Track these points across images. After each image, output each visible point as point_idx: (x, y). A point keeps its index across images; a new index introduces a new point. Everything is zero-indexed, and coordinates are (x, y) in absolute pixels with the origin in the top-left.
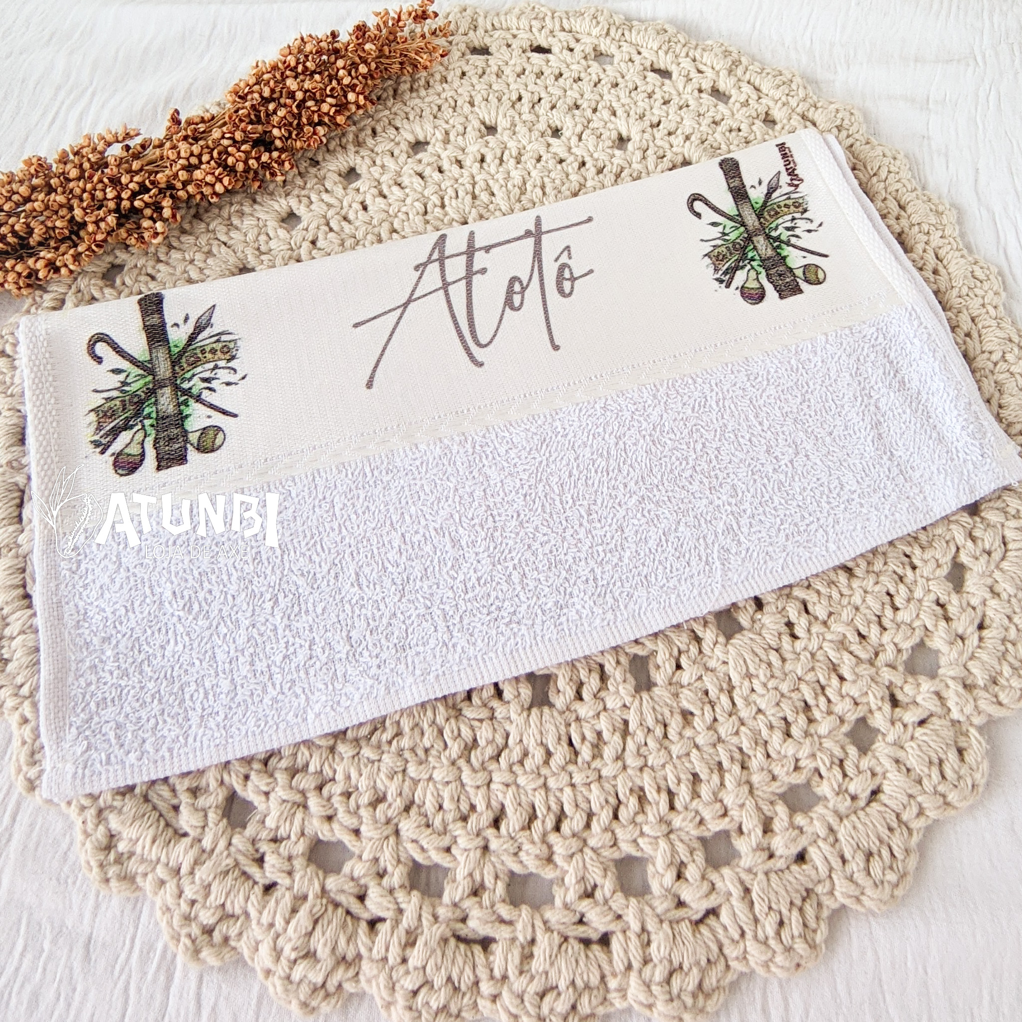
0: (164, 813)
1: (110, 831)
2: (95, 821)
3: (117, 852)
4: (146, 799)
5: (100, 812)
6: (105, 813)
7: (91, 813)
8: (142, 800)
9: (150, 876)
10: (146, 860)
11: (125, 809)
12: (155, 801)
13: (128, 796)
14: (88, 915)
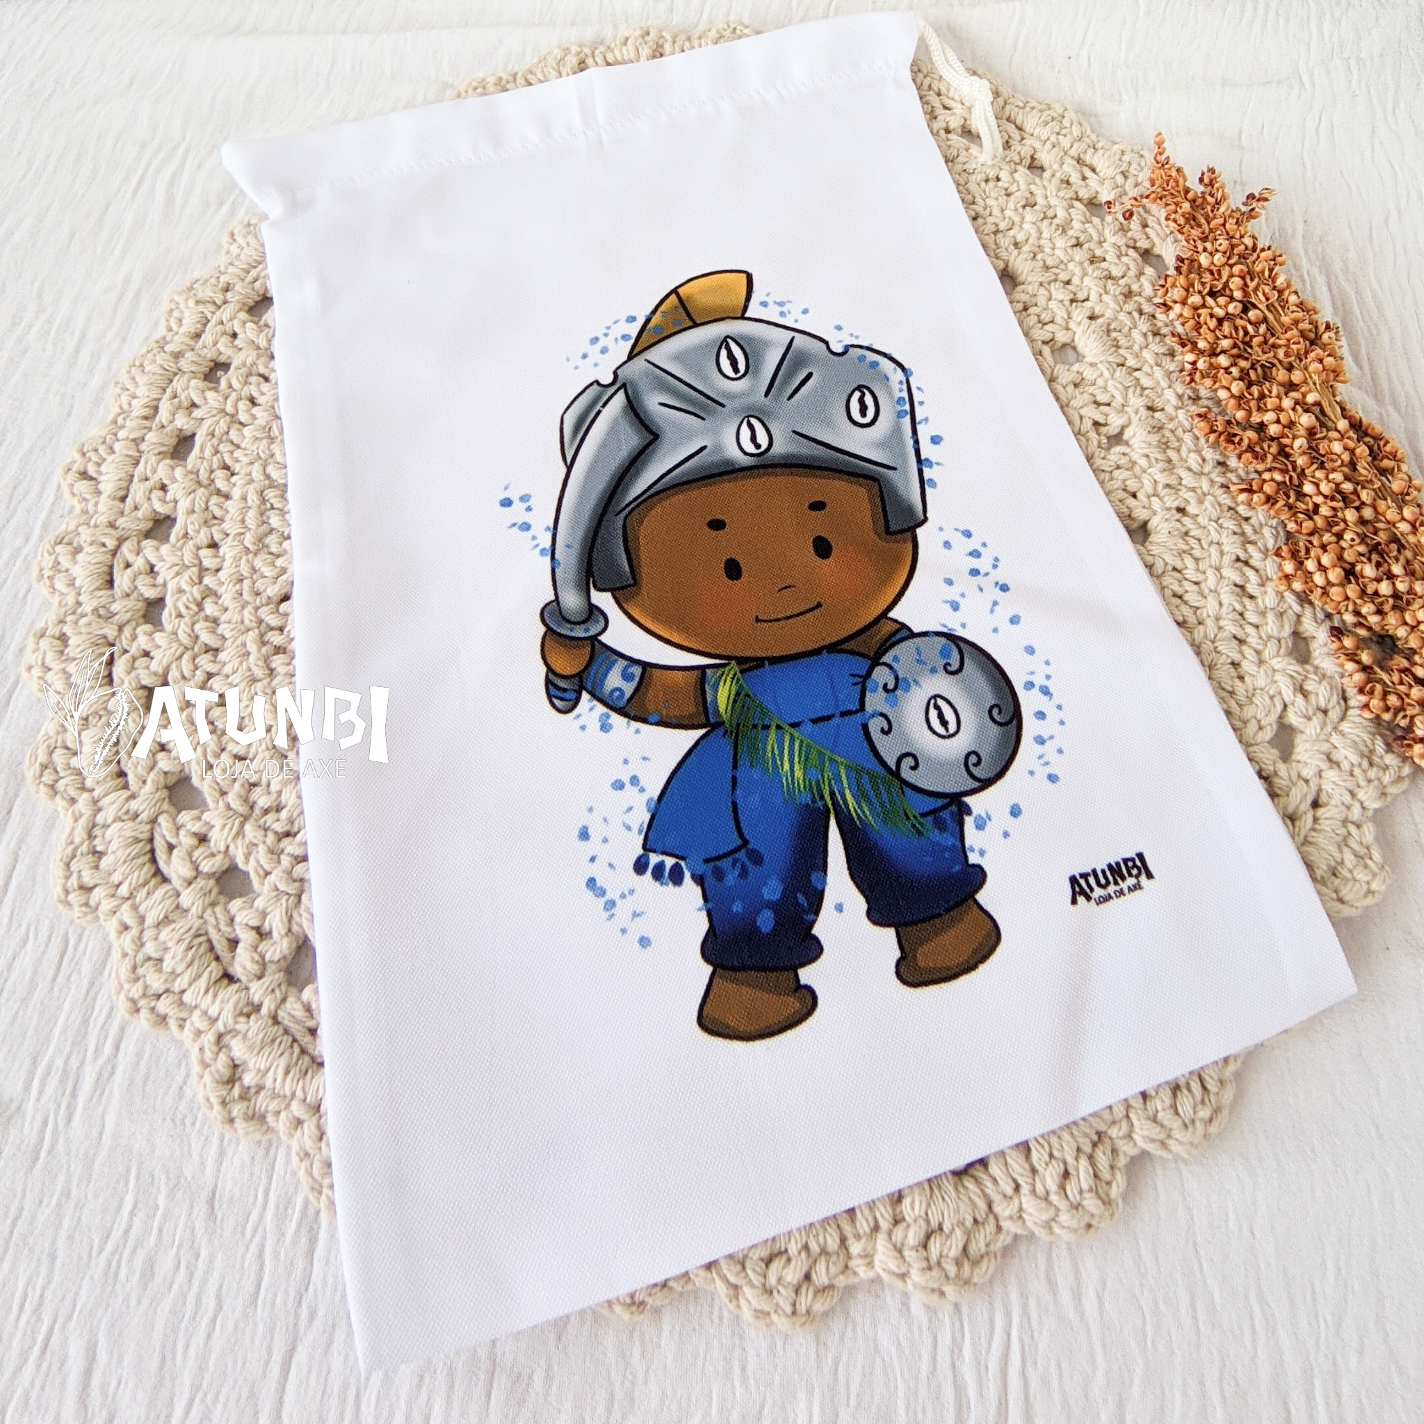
0: (298, 1038)
1: (233, 1060)
2: (215, 1049)
3: (242, 1086)
4: (275, 1020)
5: (220, 1037)
6: (227, 1039)
7: (209, 1038)
8: (270, 1022)
9: (283, 1115)
10: (279, 1095)
11: (250, 1034)
12: (286, 1022)
13: (253, 1017)
14: (210, 1163)
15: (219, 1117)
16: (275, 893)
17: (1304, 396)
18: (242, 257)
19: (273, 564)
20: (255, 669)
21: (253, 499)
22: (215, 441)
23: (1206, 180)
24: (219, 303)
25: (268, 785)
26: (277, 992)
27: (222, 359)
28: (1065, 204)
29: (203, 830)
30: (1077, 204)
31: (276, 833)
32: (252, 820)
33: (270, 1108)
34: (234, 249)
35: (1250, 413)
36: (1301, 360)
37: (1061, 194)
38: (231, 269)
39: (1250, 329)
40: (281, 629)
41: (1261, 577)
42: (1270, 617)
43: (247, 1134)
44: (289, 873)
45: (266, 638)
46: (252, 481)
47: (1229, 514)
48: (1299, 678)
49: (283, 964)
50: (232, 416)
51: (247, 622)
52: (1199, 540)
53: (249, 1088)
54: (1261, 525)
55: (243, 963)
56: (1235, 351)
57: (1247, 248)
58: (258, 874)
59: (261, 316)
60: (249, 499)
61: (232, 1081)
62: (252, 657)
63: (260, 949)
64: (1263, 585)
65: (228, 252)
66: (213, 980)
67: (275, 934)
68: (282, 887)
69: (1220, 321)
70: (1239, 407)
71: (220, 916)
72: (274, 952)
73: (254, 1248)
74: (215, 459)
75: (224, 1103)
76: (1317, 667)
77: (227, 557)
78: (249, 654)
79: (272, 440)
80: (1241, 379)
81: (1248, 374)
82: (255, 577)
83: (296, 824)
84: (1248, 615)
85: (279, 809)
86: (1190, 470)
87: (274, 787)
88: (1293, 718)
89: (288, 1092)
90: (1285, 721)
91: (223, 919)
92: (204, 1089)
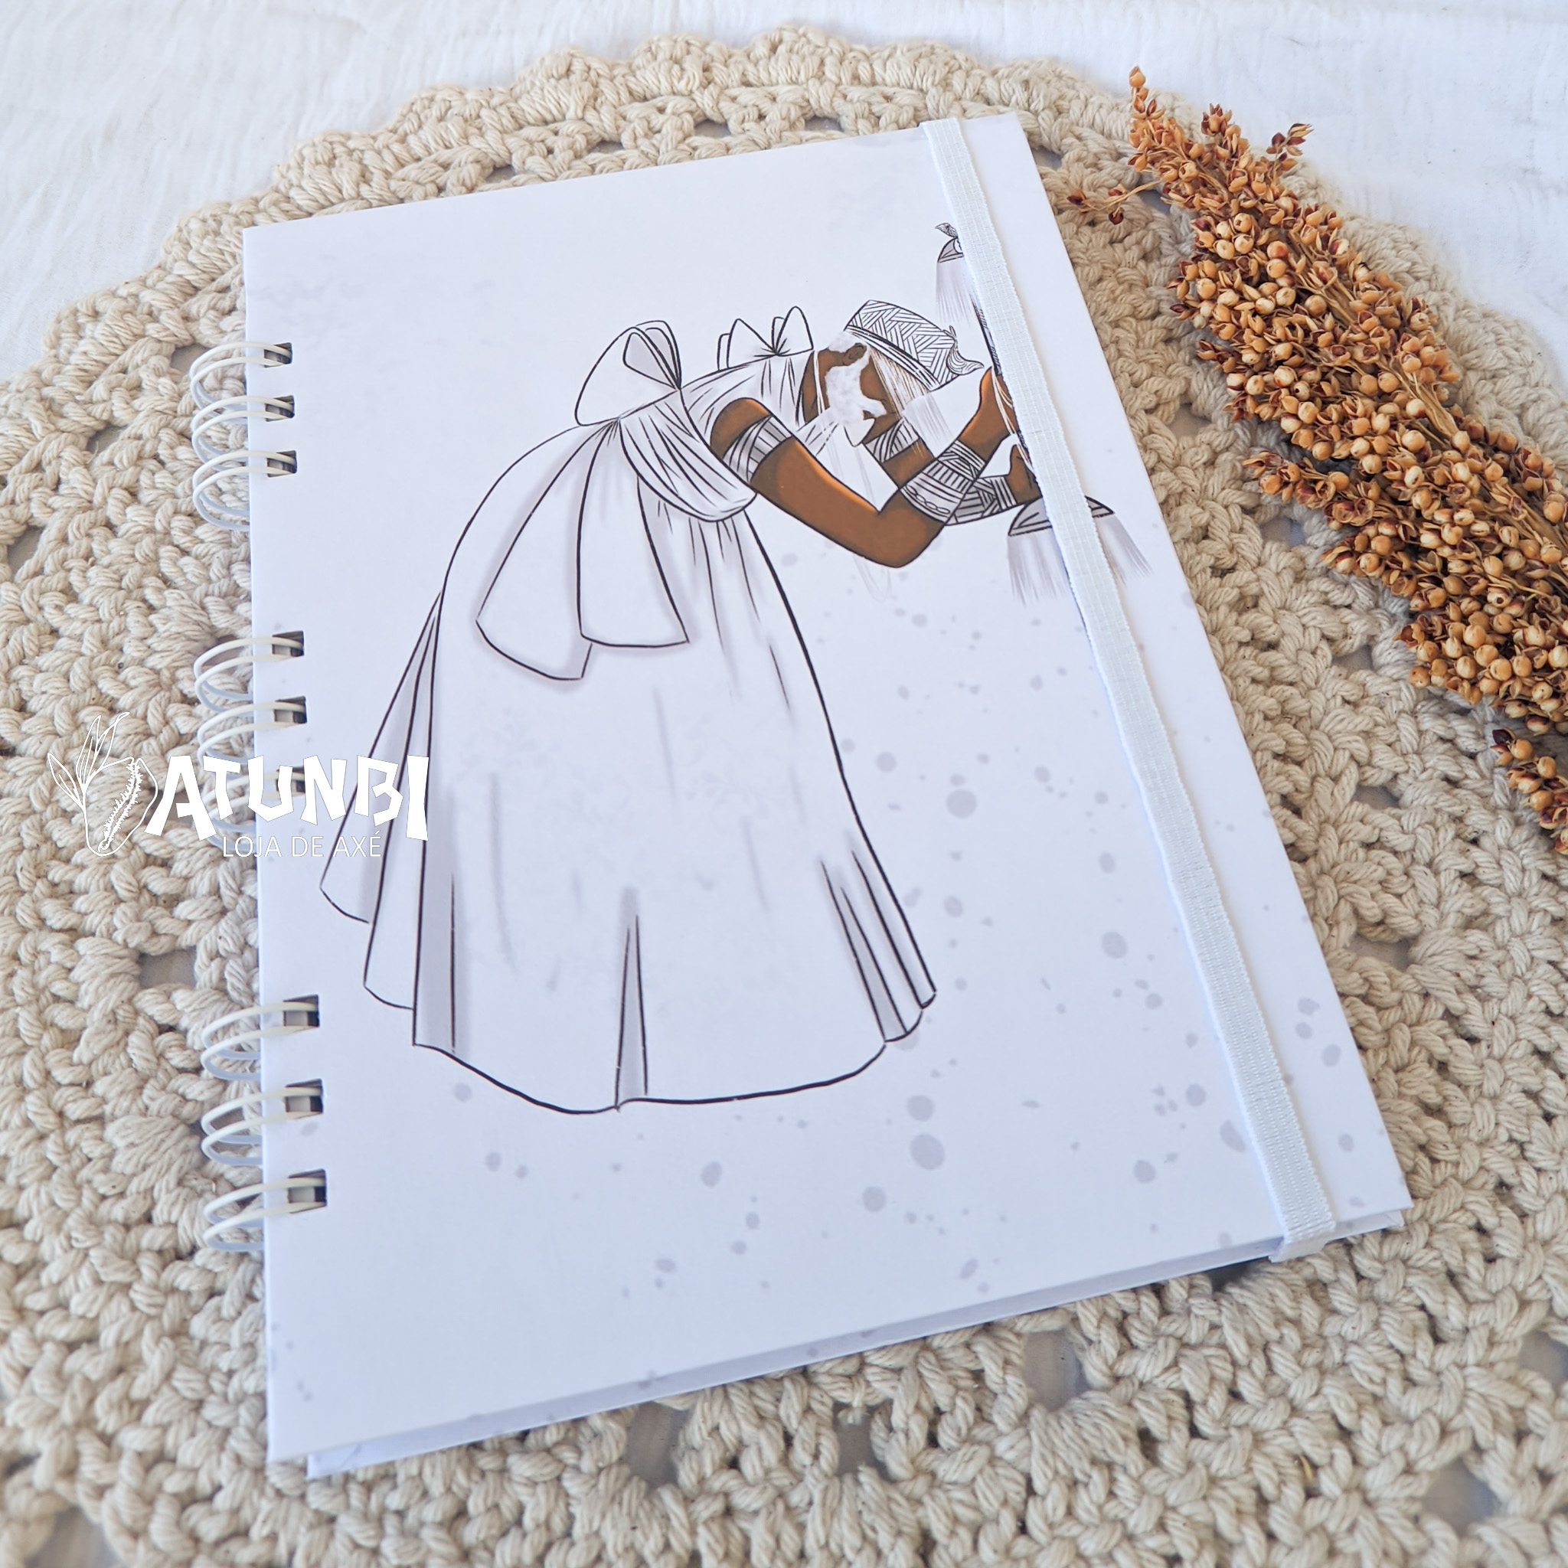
17: (1402, 406)
23: (1213, 125)
35: (1331, 443)
39: (1312, 324)
56: (1296, 359)
57: (1285, 213)
69: (1268, 319)
70: (1316, 438)
80: (1311, 399)
81: (1320, 389)
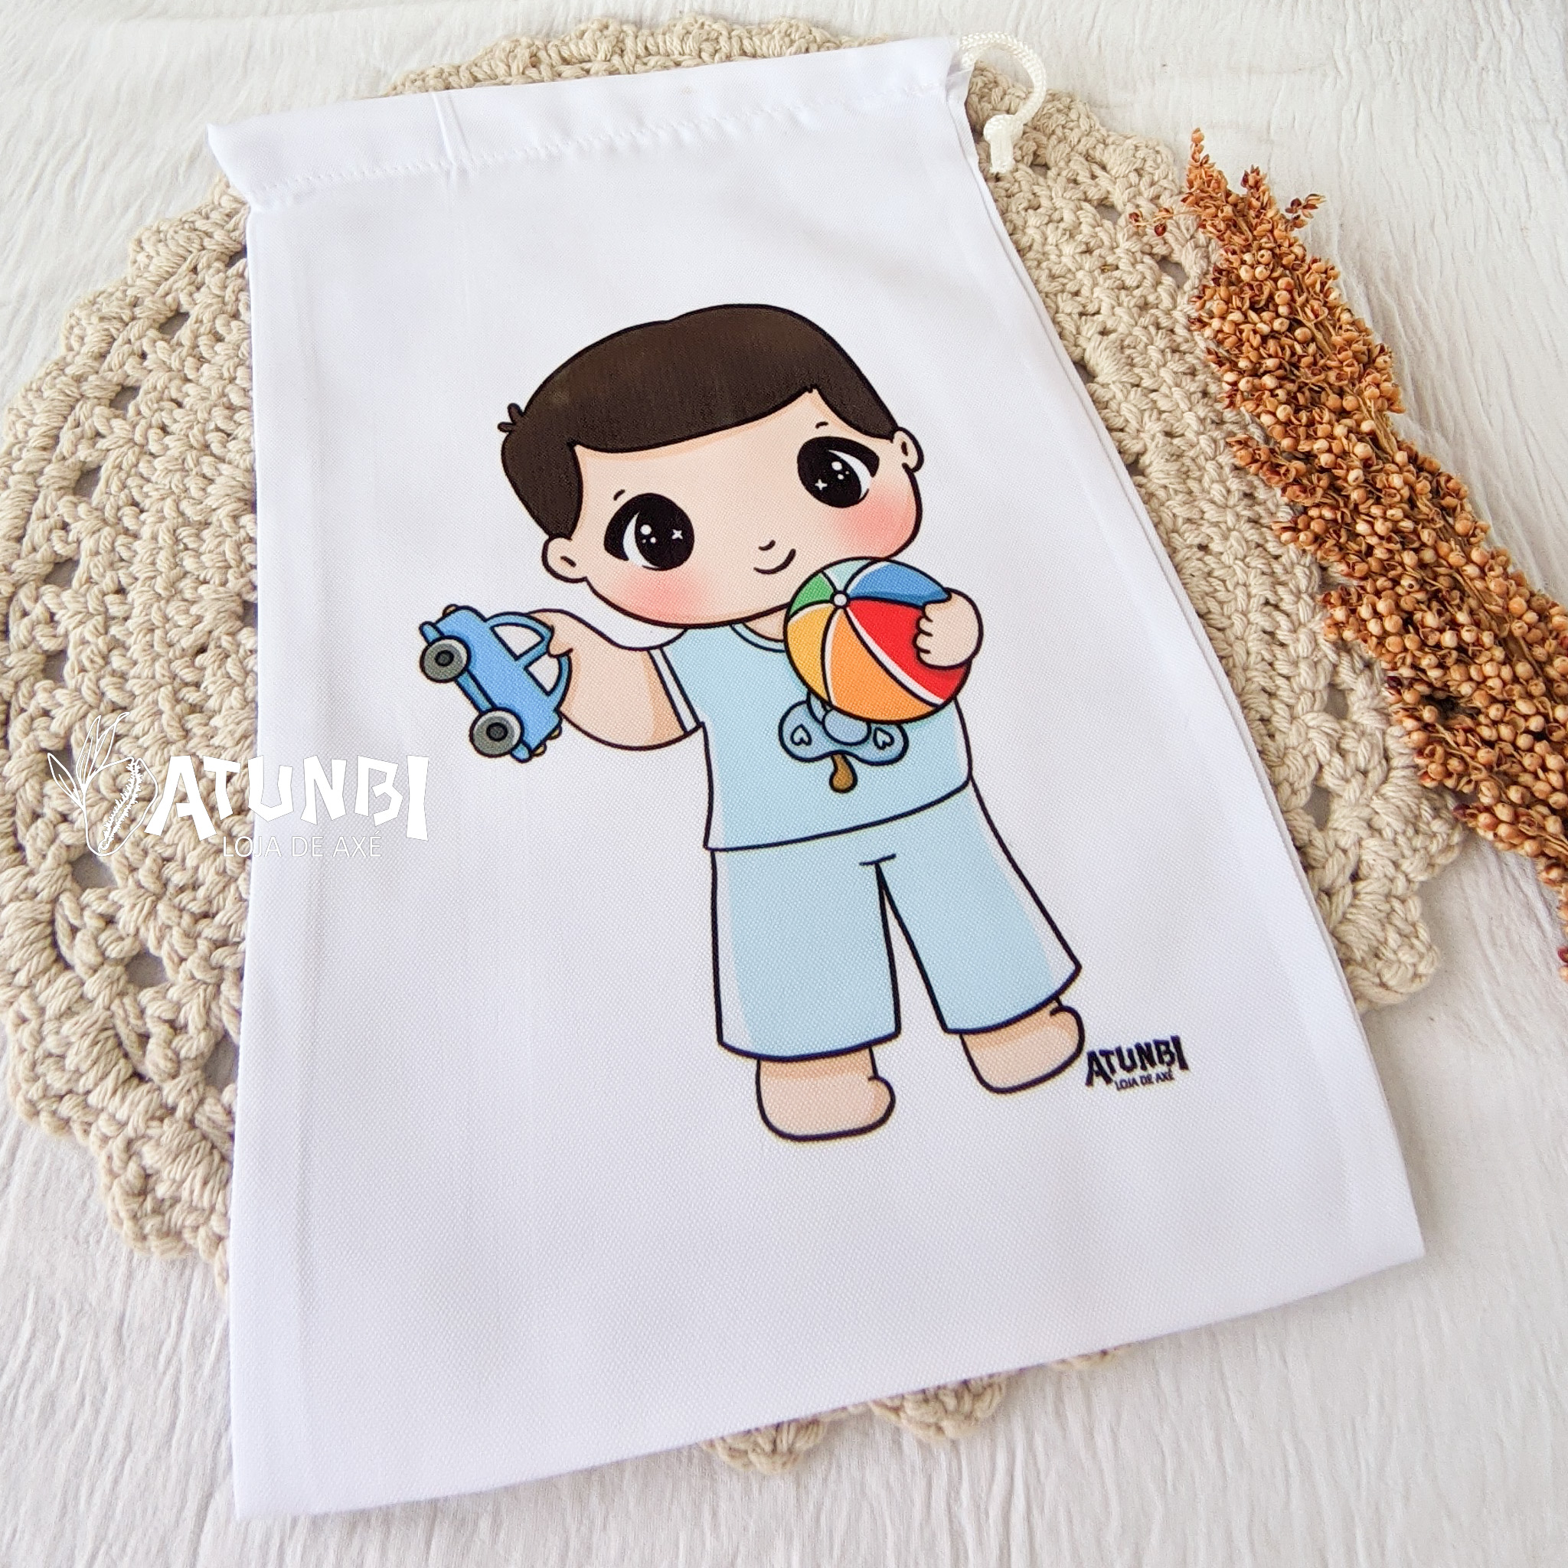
0: (218, 1144)
1: (144, 1169)
2: (125, 1156)
3: (155, 1198)
4: (192, 1123)
5: (129, 1143)
6: (136, 1146)
7: (117, 1146)
8: (186, 1126)
9: (202, 1231)
10: (196, 1209)
11: (163, 1139)
12: (205, 1127)
13: (166, 1121)
14: (118, 1286)
15: (130, 1233)
16: (191, 982)
17: (1358, 425)
18: (151, 268)
19: (187, 612)
20: (166, 728)
21: (164, 538)
22: (123, 475)
23: (1251, 182)
24: (126, 318)
25: (184, 860)
26: (194, 1093)
27: (130, 382)
28: (1072, 205)
29: (111, 911)
30: (1086, 205)
31: (193, 914)
32: (165, 899)
33: (188, 1223)
34: (142, 258)
35: (1297, 440)
36: (1354, 385)
37: (1068, 195)
38: (139, 282)
39: (1298, 348)
40: (197, 685)
41: (1292, 622)
42: (1303, 667)
43: (163, 1253)
44: (207, 959)
45: (181, 695)
46: (162, 519)
47: (1257, 552)
48: (1336, 735)
49: (201, 1062)
50: (142, 446)
51: (158, 676)
52: (1224, 581)
53: (163, 1200)
54: (1293, 564)
55: (154, 1060)
56: (1280, 372)
57: (1297, 258)
58: (171, 958)
59: (174, 333)
60: (160, 539)
61: (143, 1192)
62: (164, 716)
63: (174, 1044)
64: (1295, 631)
65: (135, 262)
66: (122, 1077)
67: (191, 1029)
68: (199, 975)
69: (1264, 339)
70: (1286, 434)
71: (129, 1008)
72: (190, 1048)
73: (168, 1381)
74: (123, 495)
75: (135, 1217)
76: (1355, 723)
77: (136, 604)
78: (160, 713)
79: (186, 472)
80: (1287, 403)
81: (1296, 398)
82: (167, 626)
83: (215, 903)
84: (1278, 665)
85: (195, 887)
86: (1213, 502)
87: (190, 862)
88: (1329, 781)
89: (206, 1203)
90: (1321, 783)
91: (132, 1011)
92: (113, 1202)
